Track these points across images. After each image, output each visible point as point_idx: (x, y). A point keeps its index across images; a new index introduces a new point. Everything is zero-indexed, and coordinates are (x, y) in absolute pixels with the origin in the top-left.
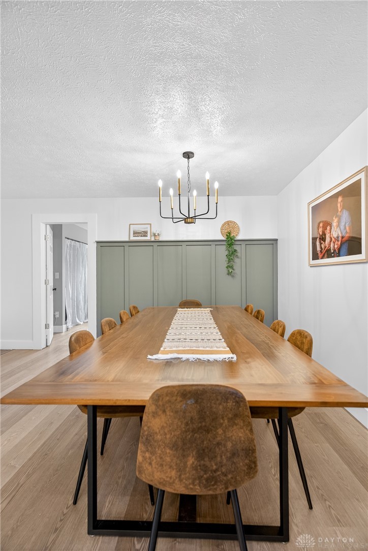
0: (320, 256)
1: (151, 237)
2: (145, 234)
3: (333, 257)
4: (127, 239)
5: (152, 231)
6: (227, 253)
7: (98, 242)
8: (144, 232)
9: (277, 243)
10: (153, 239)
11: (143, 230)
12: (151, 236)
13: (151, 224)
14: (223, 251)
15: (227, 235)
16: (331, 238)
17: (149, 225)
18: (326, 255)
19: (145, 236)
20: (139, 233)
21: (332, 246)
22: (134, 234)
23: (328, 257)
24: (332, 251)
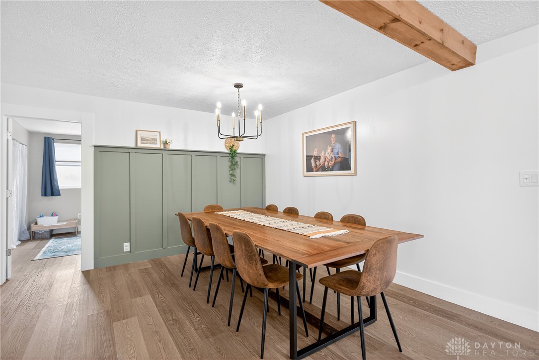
0: (315, 169)
1: (161, 146)
2: (154, 141)
3: (328, 171)
4: (133, 145)
5: (161, 139)
6: (229, 164)
7: (95, 146)
8: (153, 139)
9: (265, 158)
10: (162, 147)
11: (153, 137)
12: (161, 144)
13: (160, 132)
14: (226, 162)
15: (230, 148)
16: (325, 159)
17: (159, 133)
18: (320, 169)
19: (154, 144)
20: (147, 140)
21: (326, 163)
22: (141, 140)
23: (322, 171)
24: (326, 167)
